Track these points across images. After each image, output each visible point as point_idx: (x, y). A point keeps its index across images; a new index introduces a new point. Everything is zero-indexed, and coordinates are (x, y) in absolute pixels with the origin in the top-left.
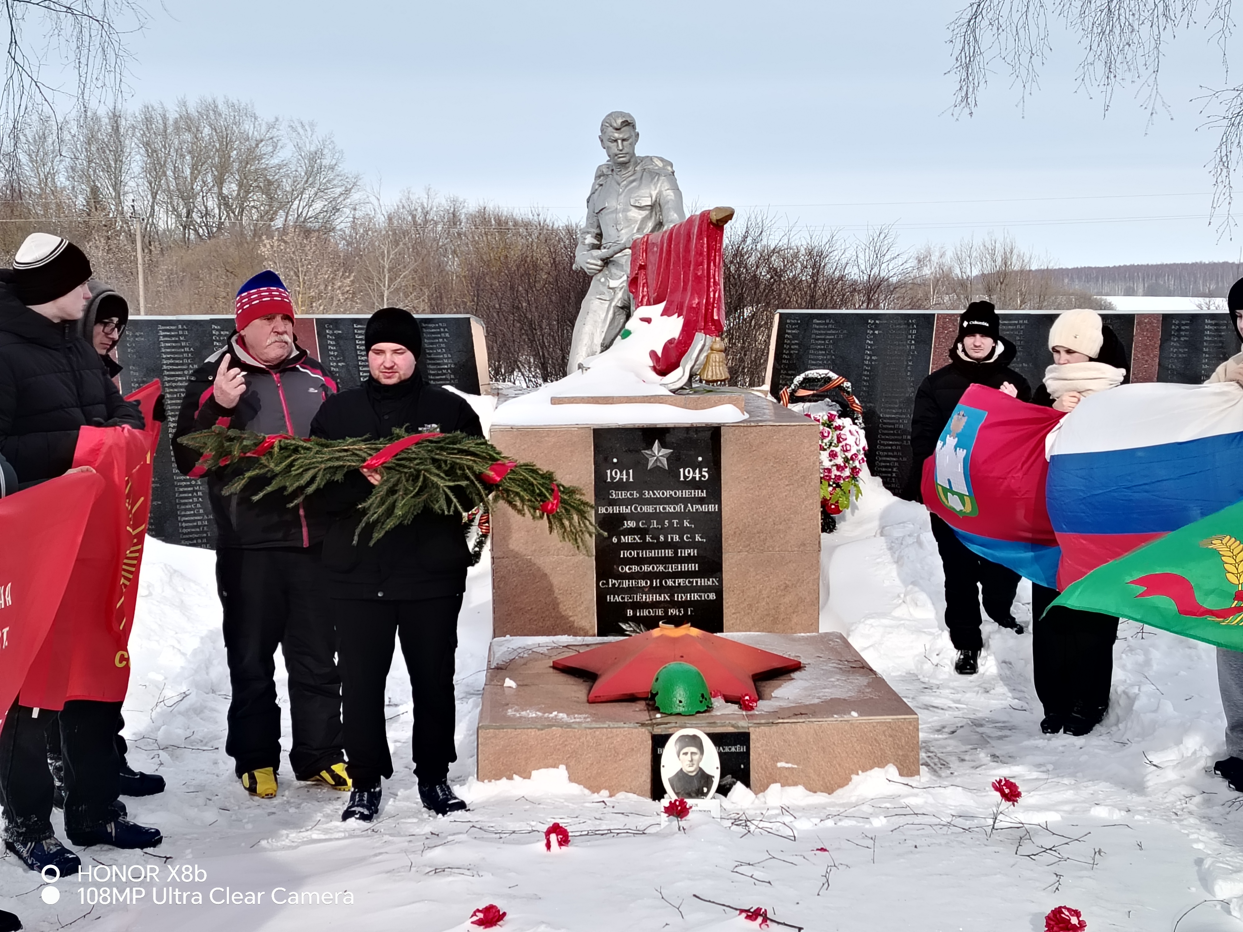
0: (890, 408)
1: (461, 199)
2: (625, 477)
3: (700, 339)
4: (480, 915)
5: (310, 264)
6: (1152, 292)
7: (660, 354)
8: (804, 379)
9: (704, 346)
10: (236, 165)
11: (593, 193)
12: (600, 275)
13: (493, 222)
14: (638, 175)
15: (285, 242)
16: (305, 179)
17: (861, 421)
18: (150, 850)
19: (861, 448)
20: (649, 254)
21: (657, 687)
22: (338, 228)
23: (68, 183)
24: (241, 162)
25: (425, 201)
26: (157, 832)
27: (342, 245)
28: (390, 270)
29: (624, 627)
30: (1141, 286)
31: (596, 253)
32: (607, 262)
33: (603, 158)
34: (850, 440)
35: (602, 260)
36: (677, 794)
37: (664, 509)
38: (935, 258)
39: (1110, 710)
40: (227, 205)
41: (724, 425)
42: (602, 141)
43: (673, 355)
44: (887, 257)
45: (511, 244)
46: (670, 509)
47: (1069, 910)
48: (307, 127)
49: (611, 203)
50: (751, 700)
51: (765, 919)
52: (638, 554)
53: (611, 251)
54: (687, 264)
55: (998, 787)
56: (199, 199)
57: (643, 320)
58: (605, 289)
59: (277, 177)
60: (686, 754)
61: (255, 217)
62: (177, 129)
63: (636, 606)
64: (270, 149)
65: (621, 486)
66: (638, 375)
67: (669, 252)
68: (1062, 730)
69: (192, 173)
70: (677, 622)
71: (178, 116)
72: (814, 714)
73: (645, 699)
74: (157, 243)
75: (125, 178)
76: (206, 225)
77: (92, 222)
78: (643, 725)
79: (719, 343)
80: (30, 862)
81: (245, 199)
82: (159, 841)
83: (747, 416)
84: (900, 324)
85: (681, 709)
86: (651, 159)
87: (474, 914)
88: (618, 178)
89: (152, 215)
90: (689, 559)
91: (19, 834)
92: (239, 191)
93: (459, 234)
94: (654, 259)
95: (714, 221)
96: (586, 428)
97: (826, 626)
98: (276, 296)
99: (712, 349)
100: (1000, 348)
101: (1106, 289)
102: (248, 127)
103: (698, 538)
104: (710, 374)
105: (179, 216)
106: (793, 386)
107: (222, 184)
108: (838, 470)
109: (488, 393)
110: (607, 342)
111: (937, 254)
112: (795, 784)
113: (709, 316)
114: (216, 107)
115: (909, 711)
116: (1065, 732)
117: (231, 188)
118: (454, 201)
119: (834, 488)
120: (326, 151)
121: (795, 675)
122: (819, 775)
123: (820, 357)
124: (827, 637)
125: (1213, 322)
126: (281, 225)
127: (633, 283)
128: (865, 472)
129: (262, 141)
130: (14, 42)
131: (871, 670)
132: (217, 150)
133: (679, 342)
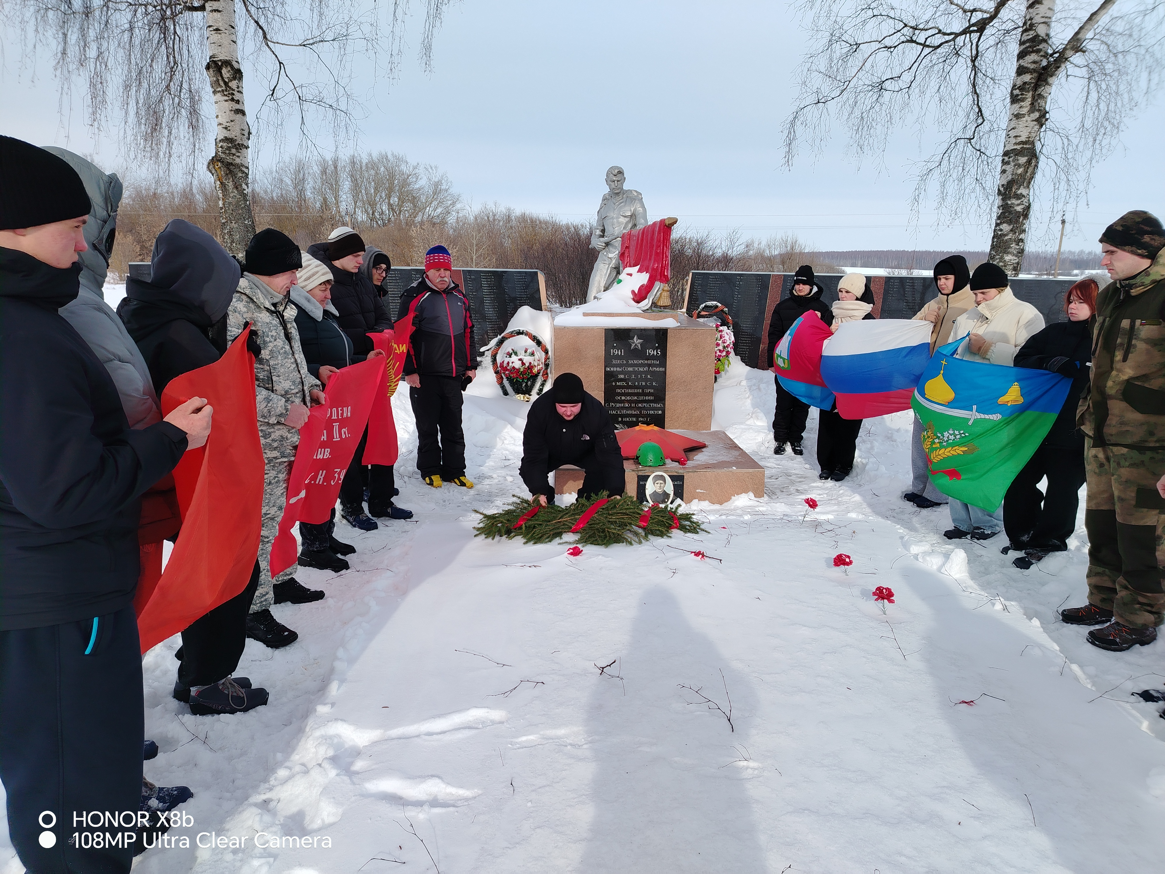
0: (746, 322)
1: (512, 209)
2: (620, 353)
3: (658, 285)
4: (571, 551)
5: (436, 241)
6: (865, 265)
7: (637, 292)
8: (705, 306)
9: (659, 288)
10: (397, 188)
11: (601, 208)
12: (604, 251)
13: (529, 221)
14: (624, 200)
15: (423, 229)
16: (432, 196)
17: (731, 328)
18: (409, 520)
19: (731, 341)
20: (631, 241)
21: (638, 453)
22: (449, 222)
23: (311, 195)
24: (400, 187)
25: (494, 209)
26: (411, 512)
27: (451, 232)
28: (477, 245)
29: (617, 426)
30: (860, 262)
31: (602, 239)
32: (607, 244)
33: (606, 190)
34: (727, 337)
35: (605, 243)
36: (653, 502)
37: (638, 369)
38: (756, 245)
39: (853, 470)
40: (392, 209)
41: (669, 328)
42: (607, 181)
43: (644, 292)
44: (737, 244)
45: (538, 233)
46: (641, 369)
47: (845, 555)
48: (433, 168)
49: (611, 214)
50: (684, 461)
51: (703, 556)
52: (625, 391)
53: (610, 238)
54: (652, 246)
55: (807, 501)
56: (378, 206)
57: (628, 274)
58: (606, 259)
59: (418, 195)
60: (658, 483)
61: (407, 216)
62: (367, 167)
63: (622, 416)
64: (414, 179)
65: (618, 357)
66: (625, 303)
67: (642, 240)
68: (830, 479)
69: (374, 192)
70: (648, 424)
71: (367, 161)
72: (715, 468)
73: (633, 459)
74: (357, 228)
75: (341, 193)
76: (382, 219)
77: (324, 217)
78: (633, 471)
79: (666, 287)
80: (354, 524)
81: (401, 206)
82: (412, 516)
83: (679, 324)
84: (753, 279)
85: (651, 464)
86: (631, 191)
87: (568, 550)
88: (614, 201)
89: (355, 213)
90: (649, 394)
91: (349, 512)
92: (399, 202)
93: (511, 227)
94: (633, 244)
95: (667, 225)
96: (601, 328)
97: (713, 428)
98: (442, 259)
99: (663, 290)
100: (815, 289)
101: (842, 263)
102: (403, 167)
103: (654, 384)
104: (662, 302)
105: (368, 214)
106: (699, 310)
107: (390, 197)
108: (720, 352)
109: (546, 310)
110: (607, 285)
111: (757, 243)
112: (705, 500)
113: (662, 273)
114: (387, 157)
115: (758, 466)
116: (831, 480)
117: (394, 200)
118: (509, 209)
119: (717, 361)
120: (443, 181)
121: (703, 450)
122: (716, 496)
123: (712, 295)
124: (716, 433)
125: (911, 281)
126: (420, 220)
127: (622, 255)
128: (732, 353)
129: (410, 175)
130: (303, 122)
131: (740, 448)
132: (388, 180)
133: (647, 286)
